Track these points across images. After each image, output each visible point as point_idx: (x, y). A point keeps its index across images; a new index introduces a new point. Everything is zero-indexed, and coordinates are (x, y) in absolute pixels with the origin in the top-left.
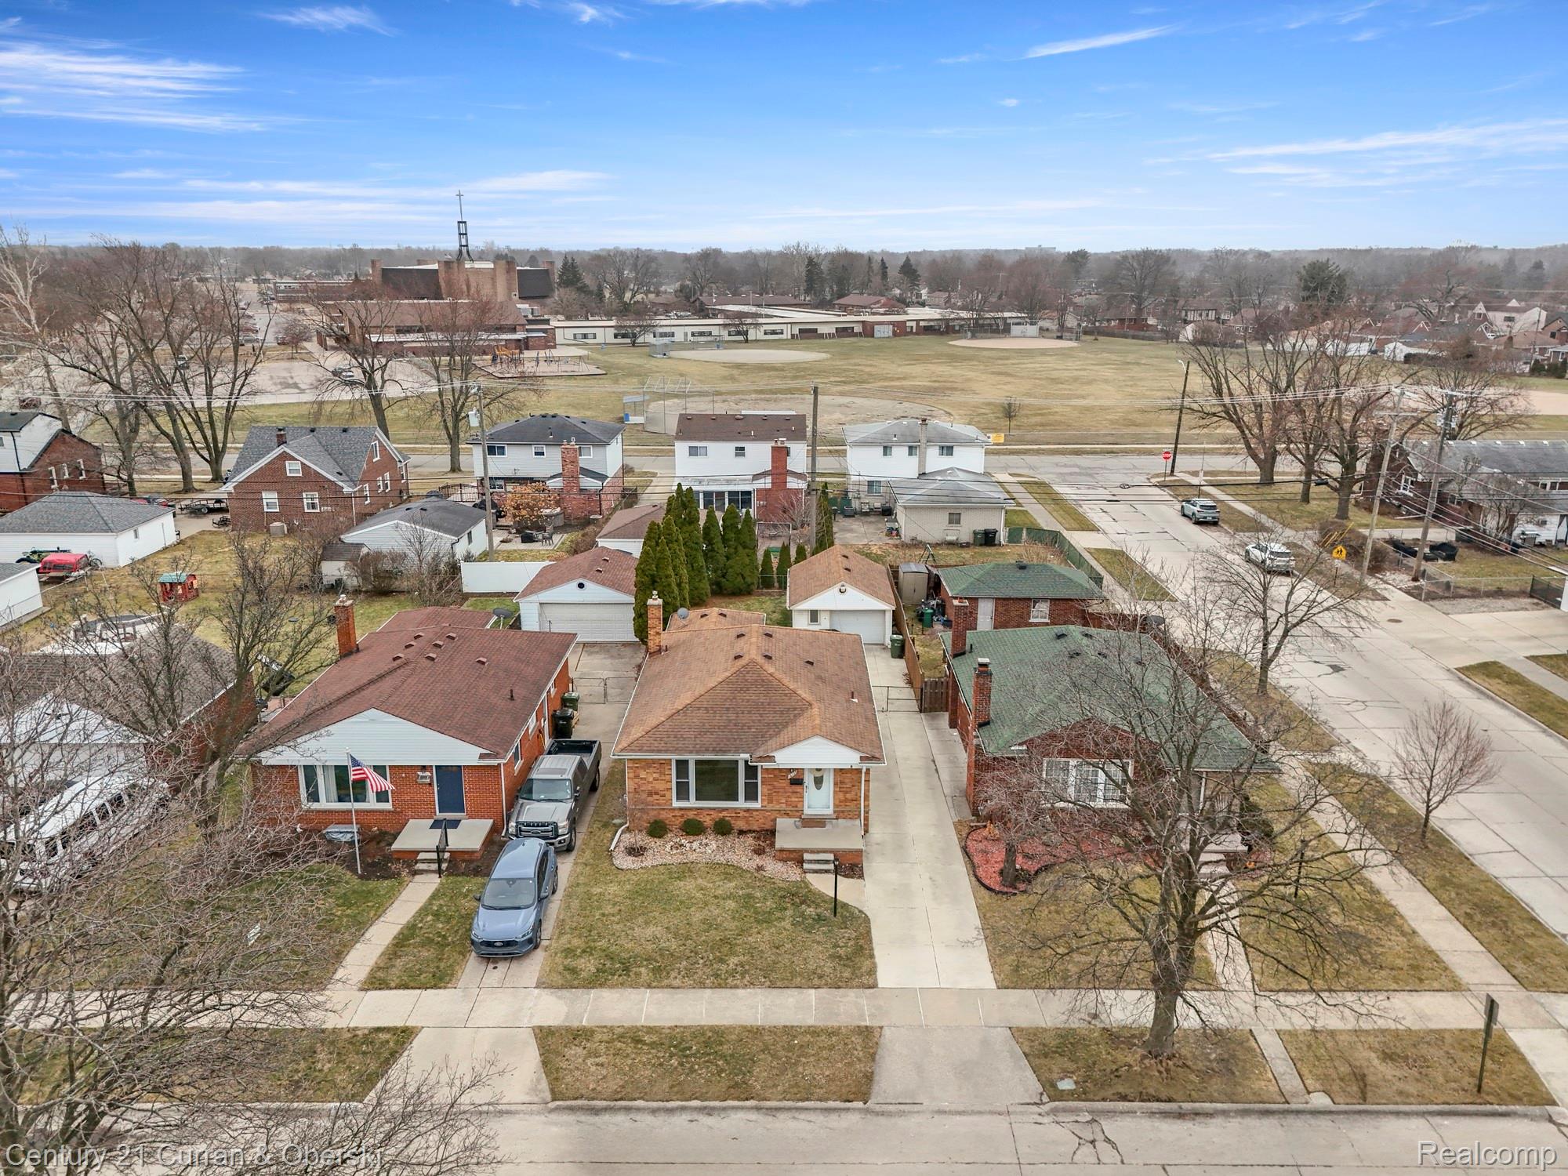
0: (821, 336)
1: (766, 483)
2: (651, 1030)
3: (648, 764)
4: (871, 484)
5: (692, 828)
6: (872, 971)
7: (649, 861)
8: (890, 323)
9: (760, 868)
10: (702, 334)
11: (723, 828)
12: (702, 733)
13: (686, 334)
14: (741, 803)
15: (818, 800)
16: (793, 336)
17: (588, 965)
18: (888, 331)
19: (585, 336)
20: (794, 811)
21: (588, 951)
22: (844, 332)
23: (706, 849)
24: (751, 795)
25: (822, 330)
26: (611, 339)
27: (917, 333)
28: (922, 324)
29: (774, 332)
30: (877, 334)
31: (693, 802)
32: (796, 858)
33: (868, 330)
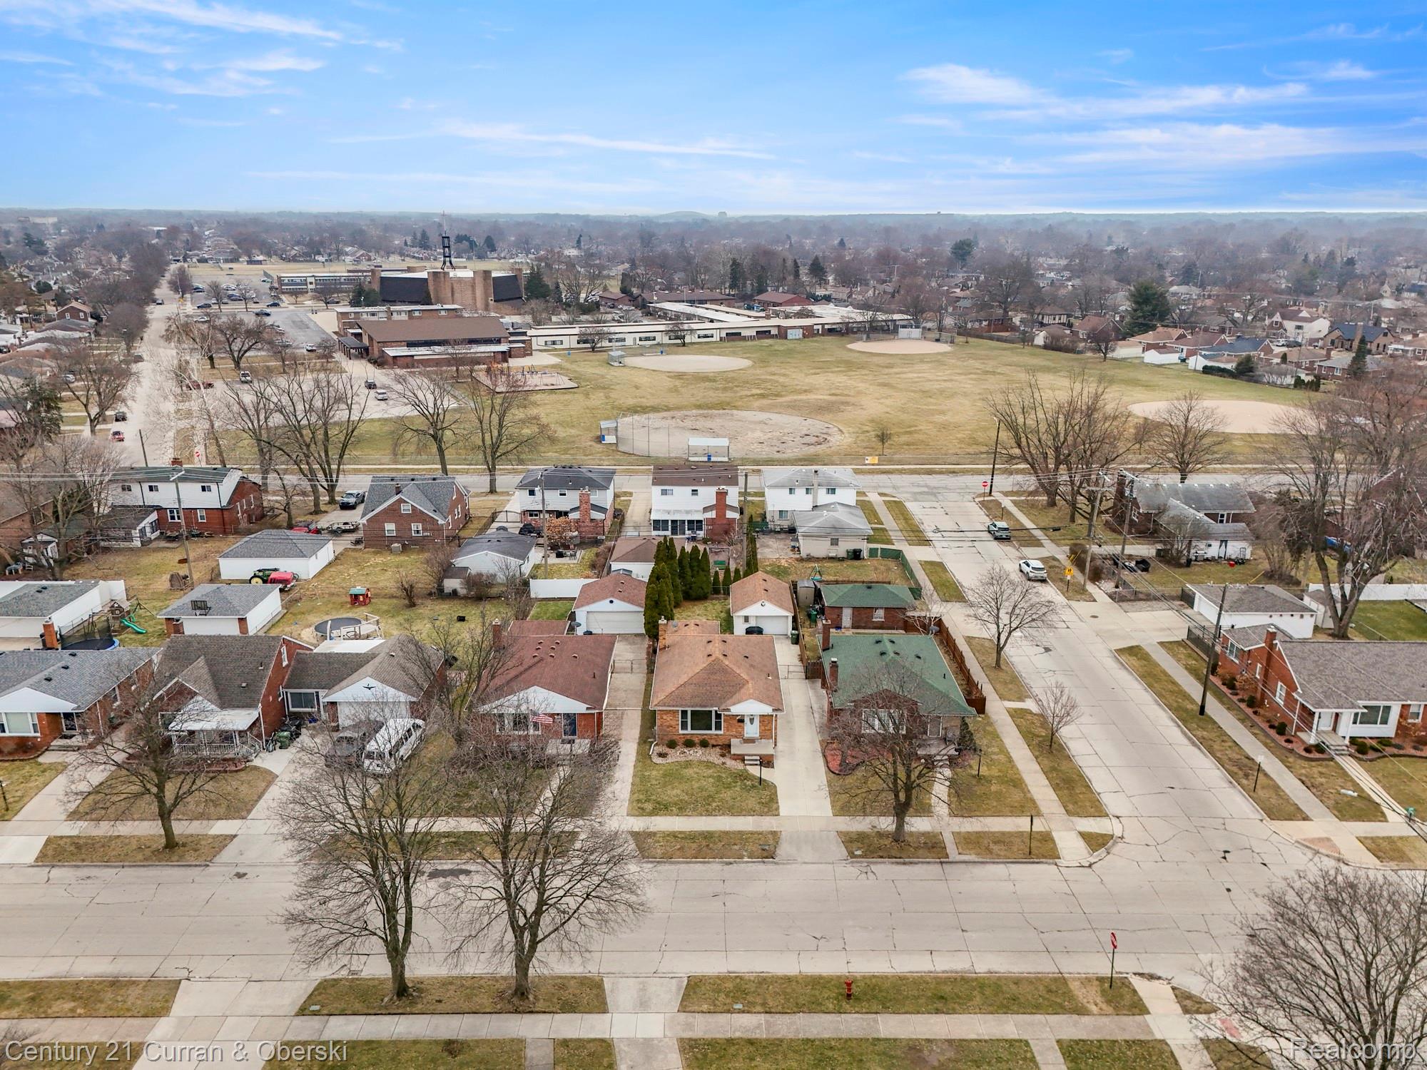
0: (744, 338)
1: (712, 514)
2: (680, 832)
3: (668, 712)
4: (781, 512)
5: (689, 744)
6: (777, 809)
7: (669, 760)
8: (801, 327)
9: (724, 763)
10: (647, 339)
11: (704, 744)
12: (693, 697)
13: (635, 339)
14: (713, 732)
15: (752, 730)
16: (721, 338)
17: (649, 806)
18: (799, 334)
19: (554, 343)
20: (740, 735)
21: (648, 800)
22: (763, 334)
23: (697, 754)
24: (718, 727)
25: (745, 333)
26: (575, 345)
27: (823, 335)
29: (706, 336)
30: (790, 337)
31: (689, 731)
32: (741, 758)
33: (782, 333)
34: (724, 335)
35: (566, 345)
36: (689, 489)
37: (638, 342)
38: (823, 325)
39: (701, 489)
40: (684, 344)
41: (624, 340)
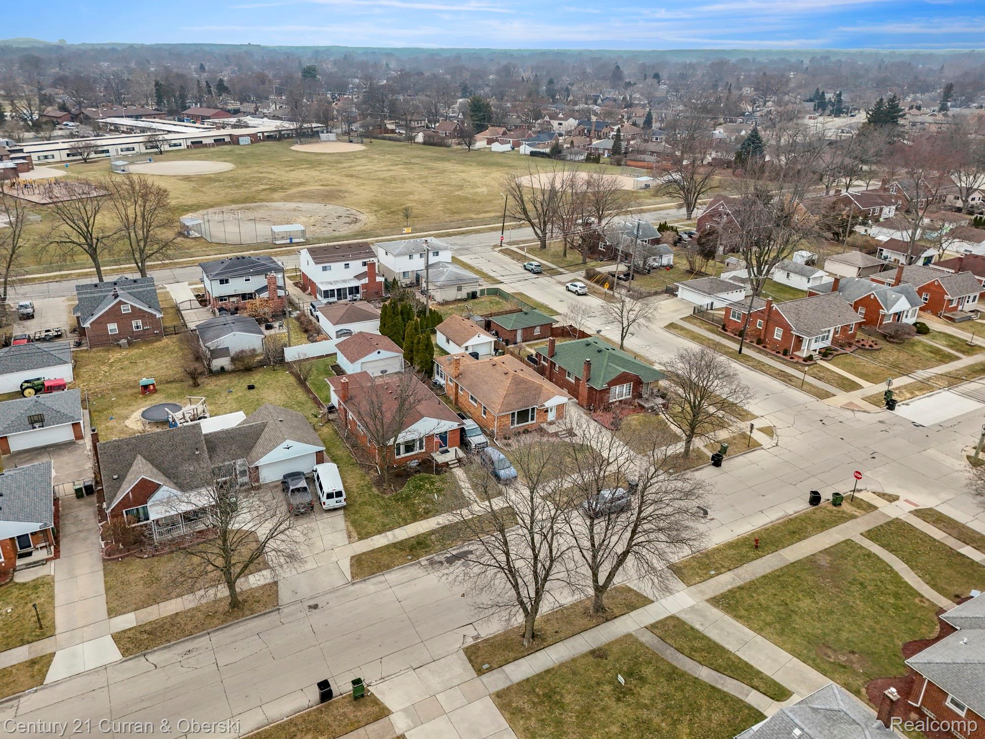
0: (206, 146)
1: (365, 281)
4: (404, 273)
5: (518, 434)
7: (514, 447)
8: (248, 135)
9: (547, 441)
10: (128, 149)
11: (526, 431)
12: (517, 402)
13: (117, 150)
14: (530, 422)
15: (551, 416)
16: (188, 146)
18: (247, 140)
19: (46, 157)
20: (545, 421)
22: (219, 141)
23: (527, 439)
24: (532, 419)
25: (205, 141)
26: (65, 158)
27: (263, 140)
28: (266, 134)
29: (175, 145)
30: (241, 143)
31: (516, 425)
32: (556, 434)
33: (235, 140)
34: (189, 144)
35: (57, 159)
36: (343, 263)
37: (120, 152)
38: (263, 133)
39: (351, 263)
40: (161, 152)
41: (107, 151)
